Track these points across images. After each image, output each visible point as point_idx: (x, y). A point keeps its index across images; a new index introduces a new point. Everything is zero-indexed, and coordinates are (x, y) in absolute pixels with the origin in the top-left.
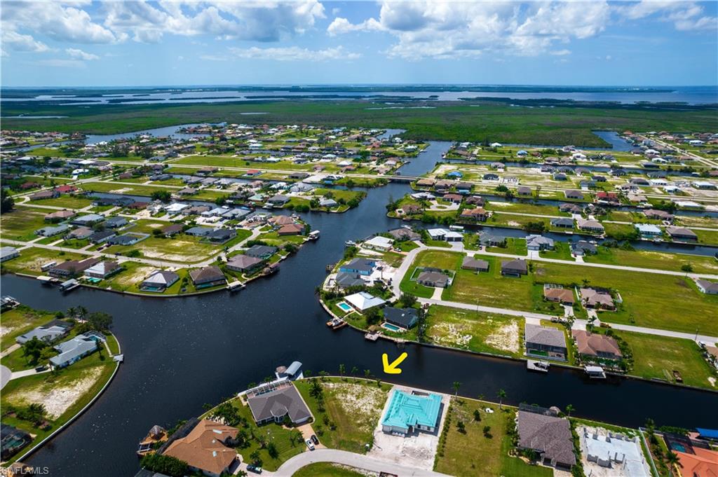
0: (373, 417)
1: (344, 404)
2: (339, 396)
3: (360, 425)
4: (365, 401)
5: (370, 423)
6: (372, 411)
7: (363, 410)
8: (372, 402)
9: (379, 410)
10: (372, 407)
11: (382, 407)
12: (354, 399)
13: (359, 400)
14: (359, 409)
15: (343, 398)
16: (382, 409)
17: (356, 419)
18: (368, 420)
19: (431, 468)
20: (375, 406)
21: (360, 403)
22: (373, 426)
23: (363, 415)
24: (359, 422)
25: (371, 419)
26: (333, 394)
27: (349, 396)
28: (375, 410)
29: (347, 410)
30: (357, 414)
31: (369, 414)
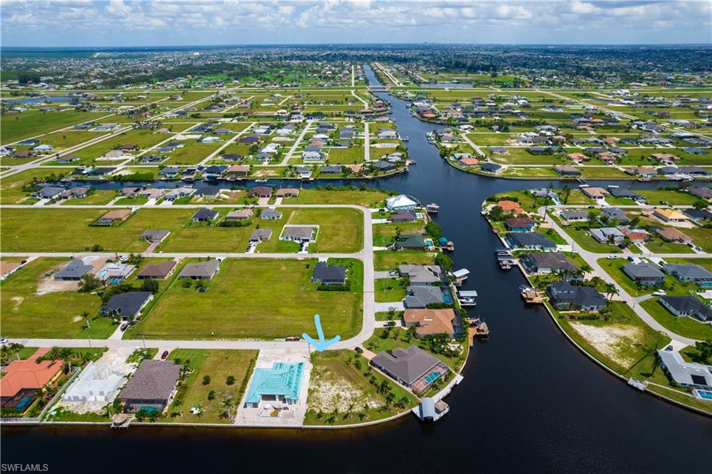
0: (316, 379)
1: (349, 385)
2: (359, 393)
3: (326, 371)
4: (330, 394)
5: (318, 374)
6: (319, 386)
7: (328, 384)
8: (321, 395)
9: (312, 388)
10: (321, 389)
11: (311, 392)
12: (342, 394)
13: (337, 393)
14: (332, 384)
15: (353, 392)
16: (309, 390)
17: (332, 374)
18: (321, 376)
19: (261, 352)
20: (317, 391)
21: (334, 391)
22: (314, 373)
23: (327, 380)
24: (329, 373)
25: (318, 377)
26: (366, 394)
27: (348, 395)
28: (317, 387)
29: (343, 381)
30: (332, 379)
31: (321, 382)
